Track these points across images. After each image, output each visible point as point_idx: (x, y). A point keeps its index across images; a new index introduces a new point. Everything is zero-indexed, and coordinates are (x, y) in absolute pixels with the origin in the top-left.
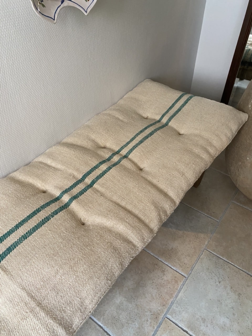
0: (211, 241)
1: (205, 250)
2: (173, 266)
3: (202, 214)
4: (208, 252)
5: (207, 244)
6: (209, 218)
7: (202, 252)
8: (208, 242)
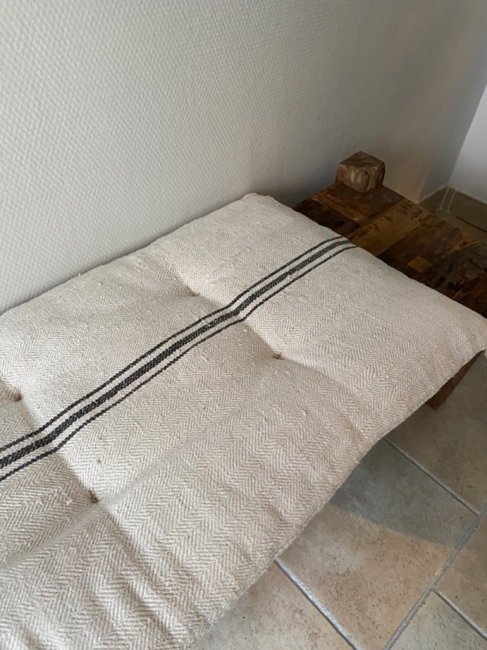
0: (452, 568)
1: (432, 593)
2: (343, 626)
3: (440, 488)
4: (439, 599)
5: (441, 575)
6: (455, 500)
7: (424, 596)
8: (444, 571)
